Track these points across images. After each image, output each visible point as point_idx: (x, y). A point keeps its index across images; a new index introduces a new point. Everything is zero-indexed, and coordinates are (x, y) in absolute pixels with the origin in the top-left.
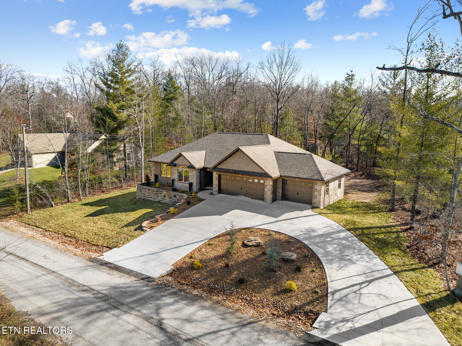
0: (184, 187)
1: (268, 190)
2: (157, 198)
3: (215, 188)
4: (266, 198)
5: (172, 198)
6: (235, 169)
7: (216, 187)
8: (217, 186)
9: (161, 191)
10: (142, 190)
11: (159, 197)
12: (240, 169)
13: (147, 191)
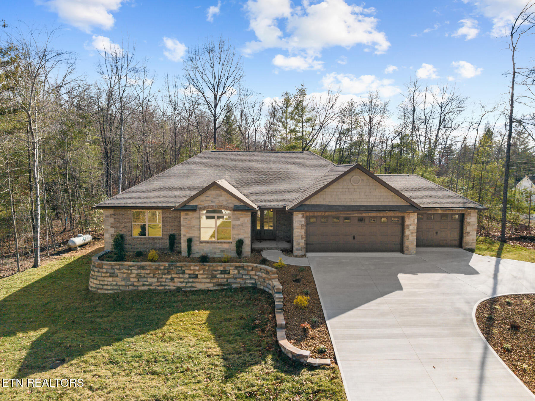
0: (218, 251)
1: (412, 233)
2: (171, 284)
3: (299, 244)
4: (408, 247)
5: (218, 276)
6: (344, 204)
7: (300, 241)
8: (302, 238)
9: (181, 267)
10: (116, 271)
11: (176, 280)
12: (353, 204)
13: (134, 271)
